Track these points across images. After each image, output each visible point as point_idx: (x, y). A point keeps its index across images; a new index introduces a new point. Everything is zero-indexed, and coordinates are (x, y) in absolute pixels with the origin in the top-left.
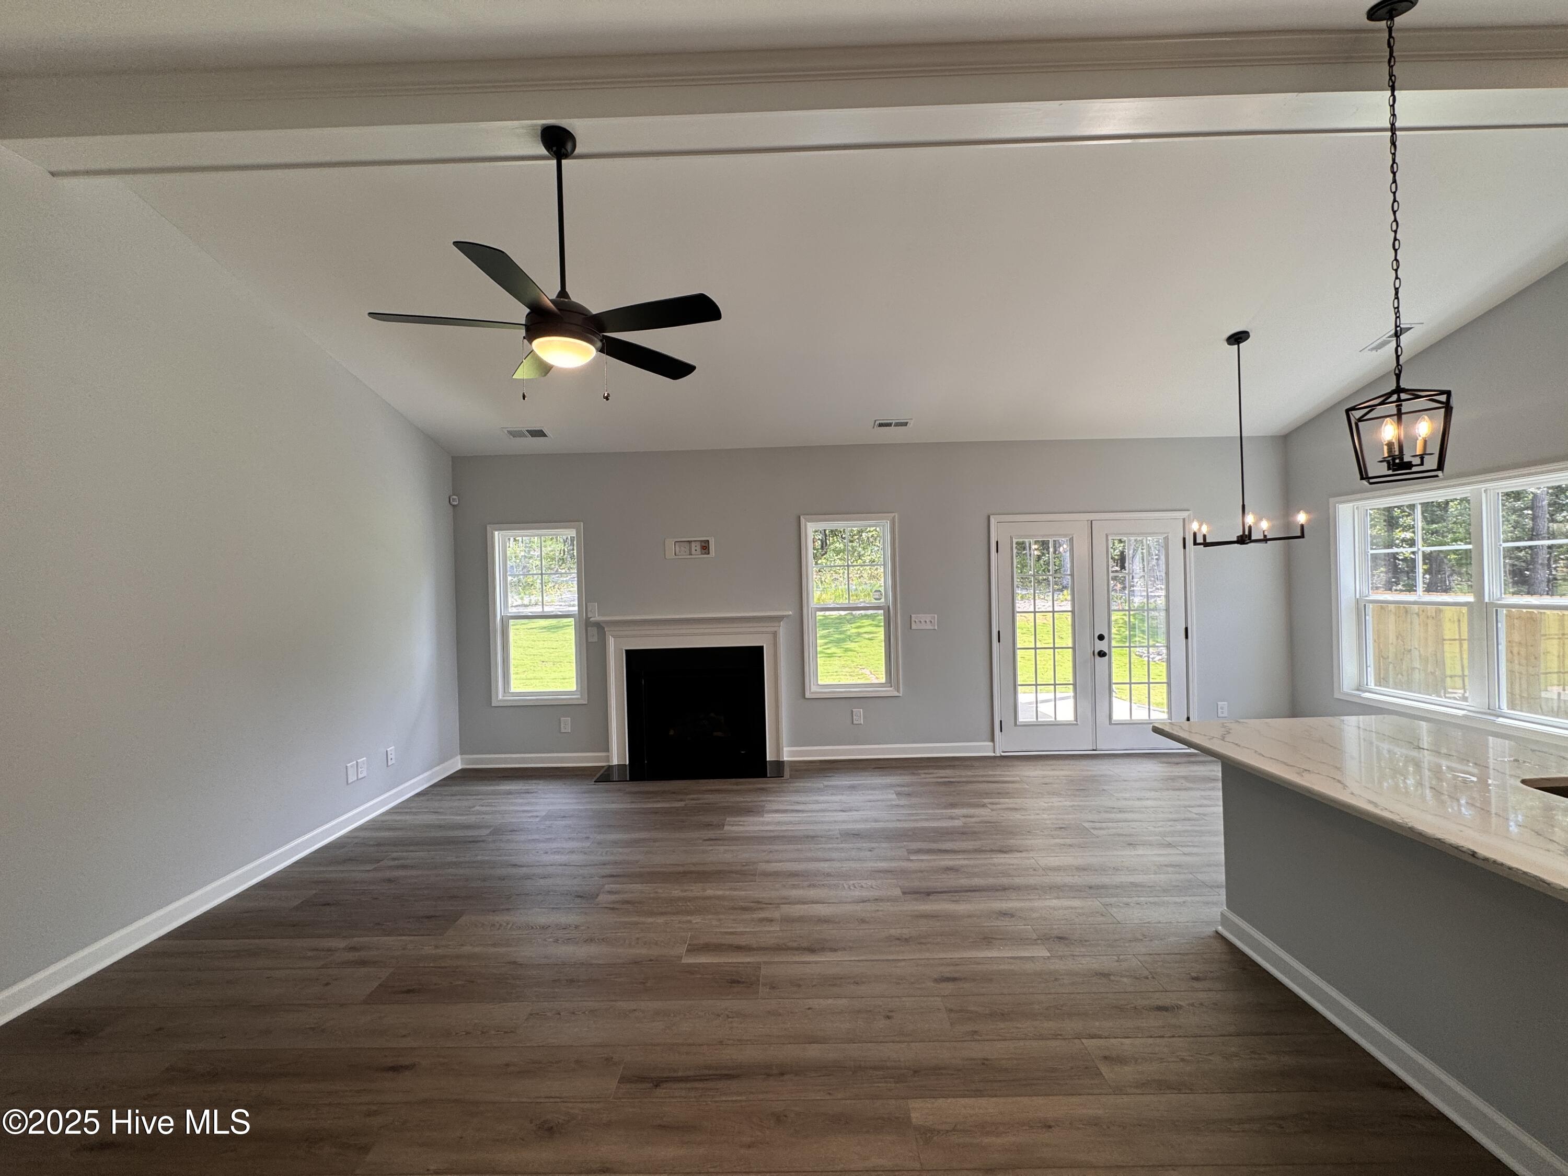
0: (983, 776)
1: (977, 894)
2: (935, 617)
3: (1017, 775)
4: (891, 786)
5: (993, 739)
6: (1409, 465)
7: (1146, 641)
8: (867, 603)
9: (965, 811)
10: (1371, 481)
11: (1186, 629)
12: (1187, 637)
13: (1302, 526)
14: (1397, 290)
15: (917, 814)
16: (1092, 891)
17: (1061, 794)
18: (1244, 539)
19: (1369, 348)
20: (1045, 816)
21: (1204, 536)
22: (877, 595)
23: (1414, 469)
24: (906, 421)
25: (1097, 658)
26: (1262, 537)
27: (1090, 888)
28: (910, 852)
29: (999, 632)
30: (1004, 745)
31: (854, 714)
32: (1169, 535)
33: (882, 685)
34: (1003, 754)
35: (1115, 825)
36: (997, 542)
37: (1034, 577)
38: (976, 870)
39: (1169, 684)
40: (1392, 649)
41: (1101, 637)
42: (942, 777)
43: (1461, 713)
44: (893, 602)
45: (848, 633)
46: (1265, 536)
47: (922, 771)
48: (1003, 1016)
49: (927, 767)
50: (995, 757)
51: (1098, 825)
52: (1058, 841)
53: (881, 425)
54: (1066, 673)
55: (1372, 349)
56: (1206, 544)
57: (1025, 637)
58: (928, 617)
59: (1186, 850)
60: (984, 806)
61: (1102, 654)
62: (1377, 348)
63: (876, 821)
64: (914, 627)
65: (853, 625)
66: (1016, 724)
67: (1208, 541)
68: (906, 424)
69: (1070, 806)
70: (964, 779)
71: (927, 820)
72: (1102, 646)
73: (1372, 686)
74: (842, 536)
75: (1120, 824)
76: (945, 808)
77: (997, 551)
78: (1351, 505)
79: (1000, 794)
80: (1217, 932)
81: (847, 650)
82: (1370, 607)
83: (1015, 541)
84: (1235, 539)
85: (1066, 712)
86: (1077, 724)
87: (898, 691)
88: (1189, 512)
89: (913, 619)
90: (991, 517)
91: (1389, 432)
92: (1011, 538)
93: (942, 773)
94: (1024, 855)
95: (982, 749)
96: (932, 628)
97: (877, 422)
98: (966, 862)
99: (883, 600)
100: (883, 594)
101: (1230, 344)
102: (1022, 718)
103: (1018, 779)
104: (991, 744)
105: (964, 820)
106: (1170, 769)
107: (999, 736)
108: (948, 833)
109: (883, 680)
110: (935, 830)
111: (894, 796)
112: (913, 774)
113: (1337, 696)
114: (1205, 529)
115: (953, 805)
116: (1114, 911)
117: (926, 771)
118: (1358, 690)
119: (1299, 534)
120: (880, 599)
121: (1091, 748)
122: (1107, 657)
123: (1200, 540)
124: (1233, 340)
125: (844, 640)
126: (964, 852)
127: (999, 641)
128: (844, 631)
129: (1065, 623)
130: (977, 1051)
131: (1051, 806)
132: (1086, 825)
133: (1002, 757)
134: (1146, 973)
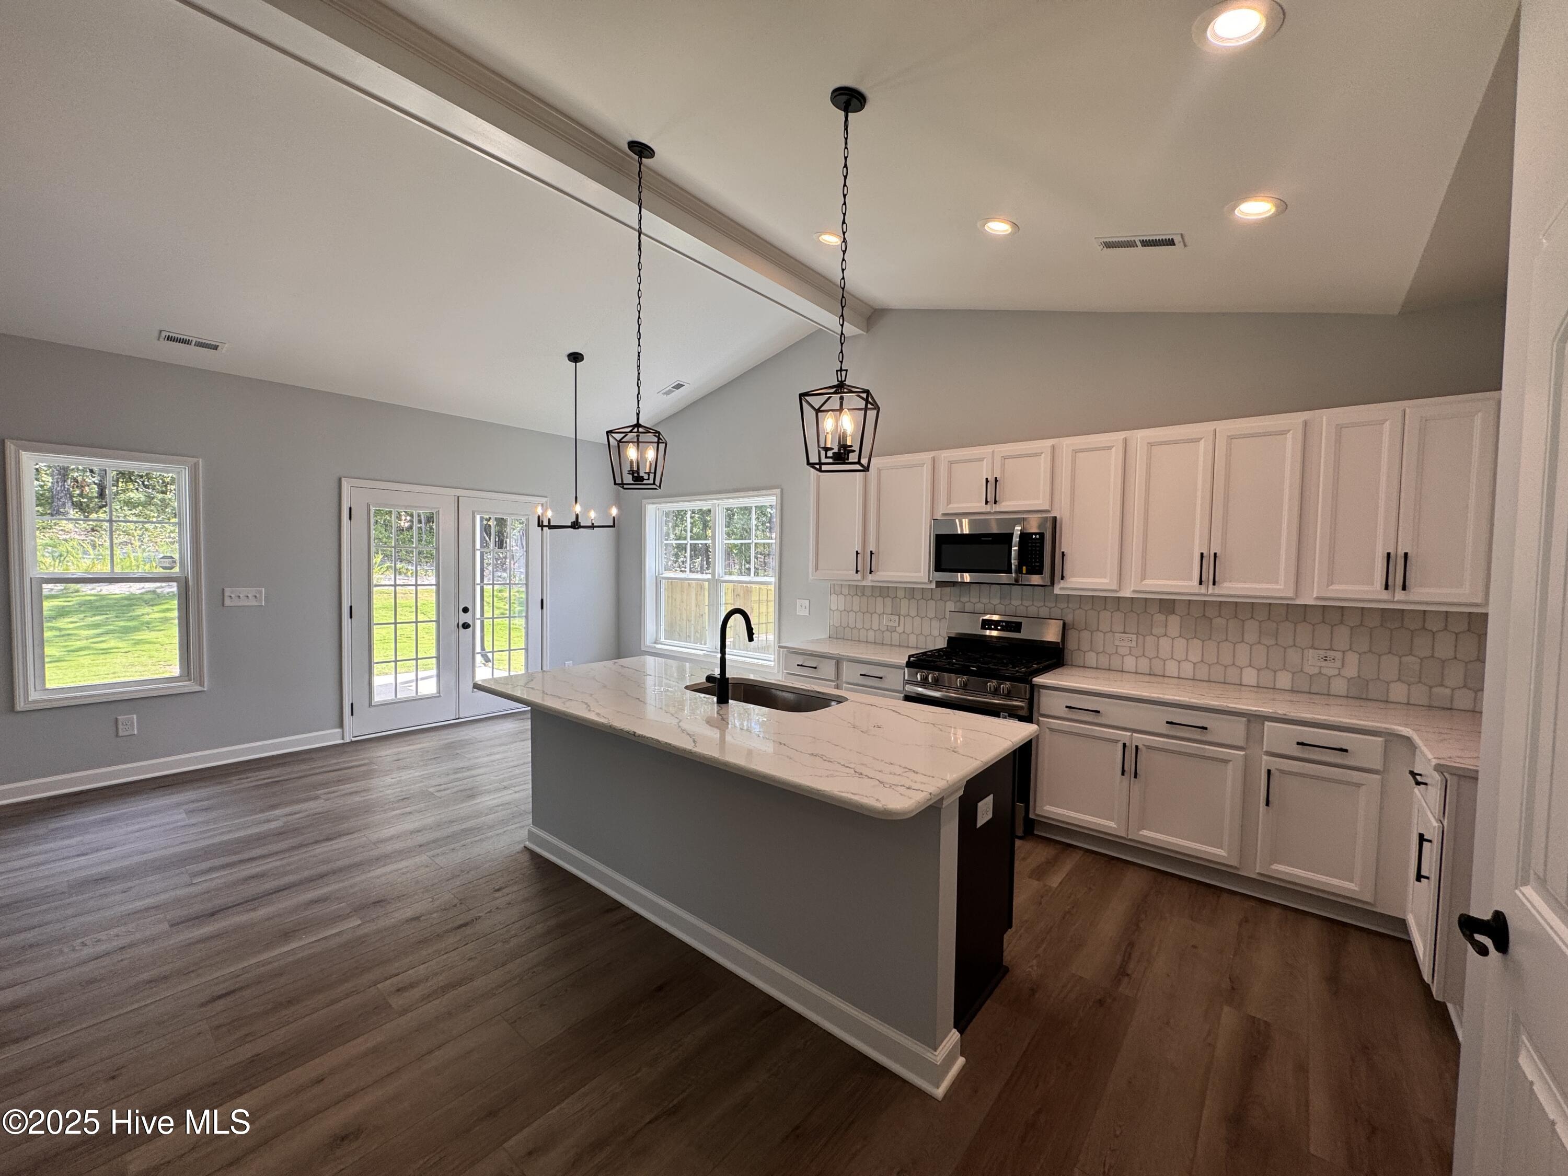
0: (322, 767)
1: (286, 892)
2: (261, 592)
3: (367, 758)
4: (179, 805)
5: (341, 725)
6: (642, 479)
7: (508, 612)
8: (148, 573)
9: (288, 810)
10: (625, 486)
11: (542, 600)
12: (542, 608)
13: (614, 518)
14: (639, 353)
15: (214, 829)
16: (422, 848)
17: (412, 767)
18: (576, 525)
19: (664, 391)
20: (388, 792)
21: (549, 520)
22: (167, 563)
23: (645, 482)
24: (217, 344)
25: (462, 630)
26: (591, 525)
27: (420, 846)
28: (194, 875)
29: (351, 607)
30: (353, 729)
31: (120, 723)
32: (530, 517)
33: (177, 679)
34: (354, 739)
35: (461, 783)
36: (350, 508)
37: (395, 549)
38: (288, 868)
39: (526, 650)
40: (693, 614)
41: (466, 610)
42: (264, 779)
43: (702, 653)
44: (193, 571)
45: (146, 618)
46: (593, 524)
47: (233, 778)
48: (290, 1002)
49: (245, 771)
50: (344, 744)
51: (443, 787)
52: (398, 812)
53: (169, 339)
54: (429, 647)
55: (664, 394)
56: (551, 527)
57: (383, 612)
58: (251, 591)
59: (517, 789)
60: (316, 798)
61: (466, 626)
62: (668, 393)
63: (143, 853)
64: (228, 602)
65: (156, 608)
66: (370, 705)
67: (552, 524)
68: (216, 348)
69: (419, 776)
70: (296, 775)
71: (230, 831)
72: (465, 618)
73: (663, 639)
74: (143, 482)
75: (465, 781)
76: (262, 811)
77: (350, 518)
78: (654, 506)
79: (340, 781)
80: (525, 847)
81: (138, 642)
82: (663, 581)
83: (373, 509)
84: (570, 524)
85: (428, 687)
86: (440, 696)
87: (201, 685)
88: (546, 499)
89: (227, 593)
90: (343, 480)
91: (632, 453)
92: (368, 506)
93: (267, 773)
94: (355, 835)
95: (330, 737)
96: (256, 604)
97: (163, 334)
98: (278, 863)
99: (177, 569)
100: (178, 562)
101: (570, 360)
102: (377, 699)
103: (366, 761)
104: (339, 730)
105: (285, 819)
106: (522, 725)
107: (349, 721)
108: (258, 839)
109: (175, 671)
110: (238, 841)
111: (184, 816)
112: (221, 783)
113: (643, 649)
114: (549, 514)
115: (274, 807)
116: (437, 860)
117: (238, 777)
118: (655, 643)
119: (612, 524)
120: (171, 568)
121: (454, 718)
122: (471, 628)
123: (546, 523)
124: (572, 357)
125: (136, 629)
126: (277, 853)
127: (351, 617)
128: (139, 616)
129: (428, 598)
130: (246, 1052)
131: (400, 781)
132: (431, 790)
133: (352, 742)
134: (456, 901)
